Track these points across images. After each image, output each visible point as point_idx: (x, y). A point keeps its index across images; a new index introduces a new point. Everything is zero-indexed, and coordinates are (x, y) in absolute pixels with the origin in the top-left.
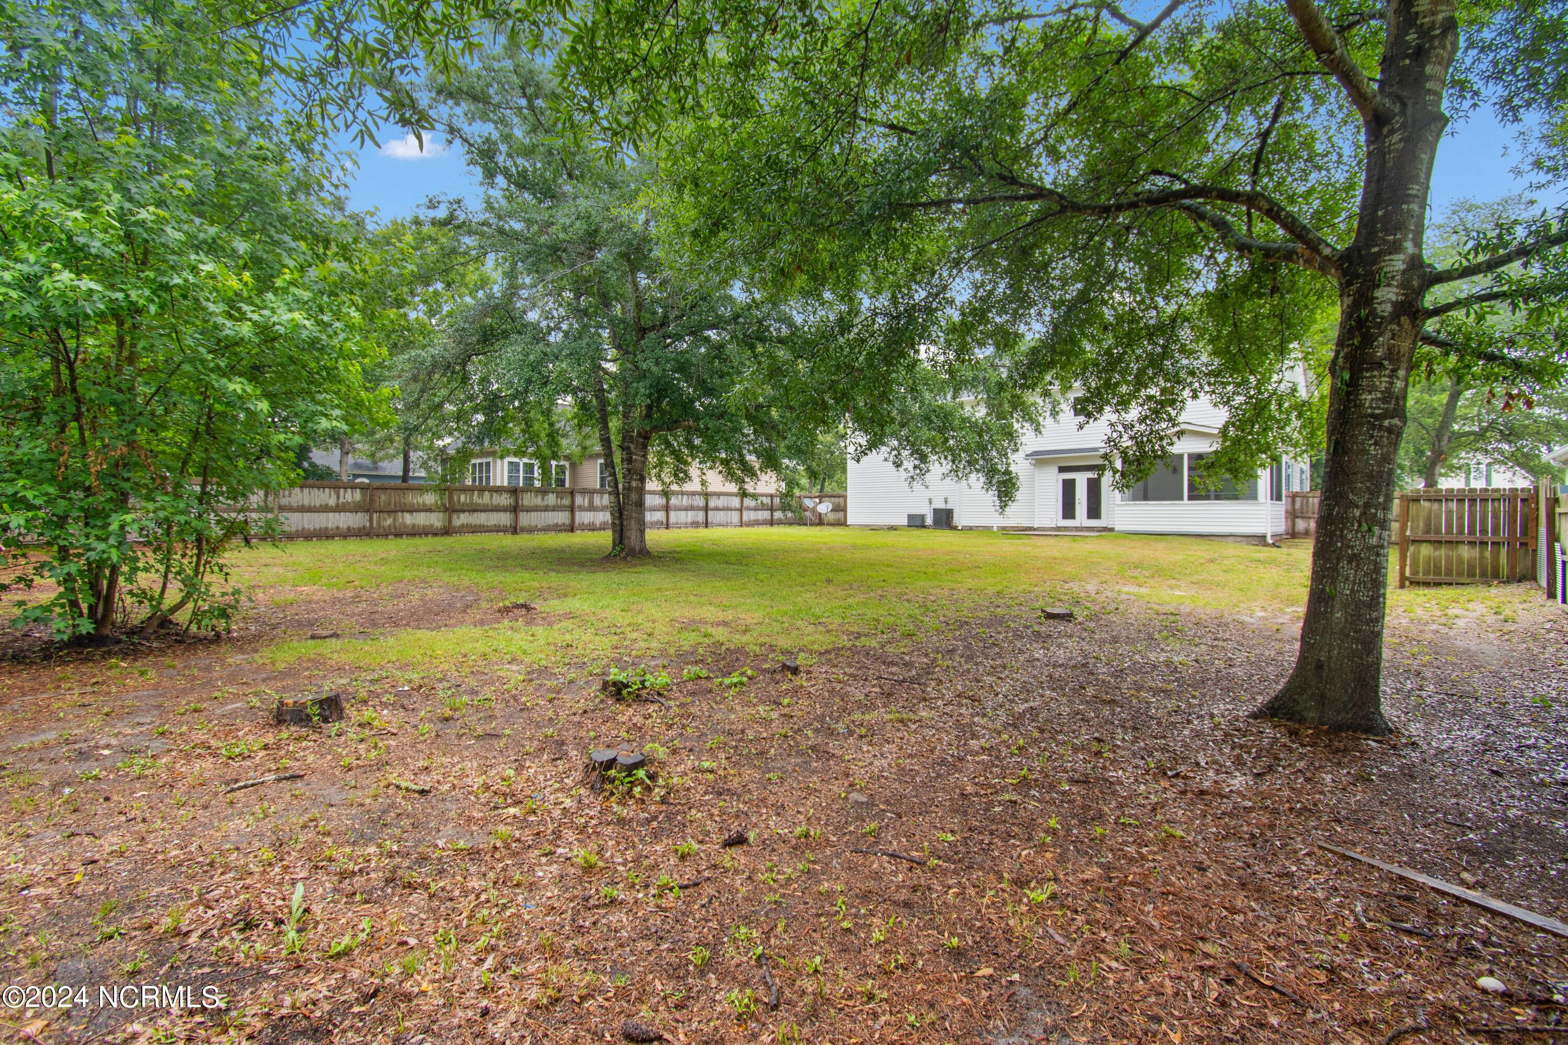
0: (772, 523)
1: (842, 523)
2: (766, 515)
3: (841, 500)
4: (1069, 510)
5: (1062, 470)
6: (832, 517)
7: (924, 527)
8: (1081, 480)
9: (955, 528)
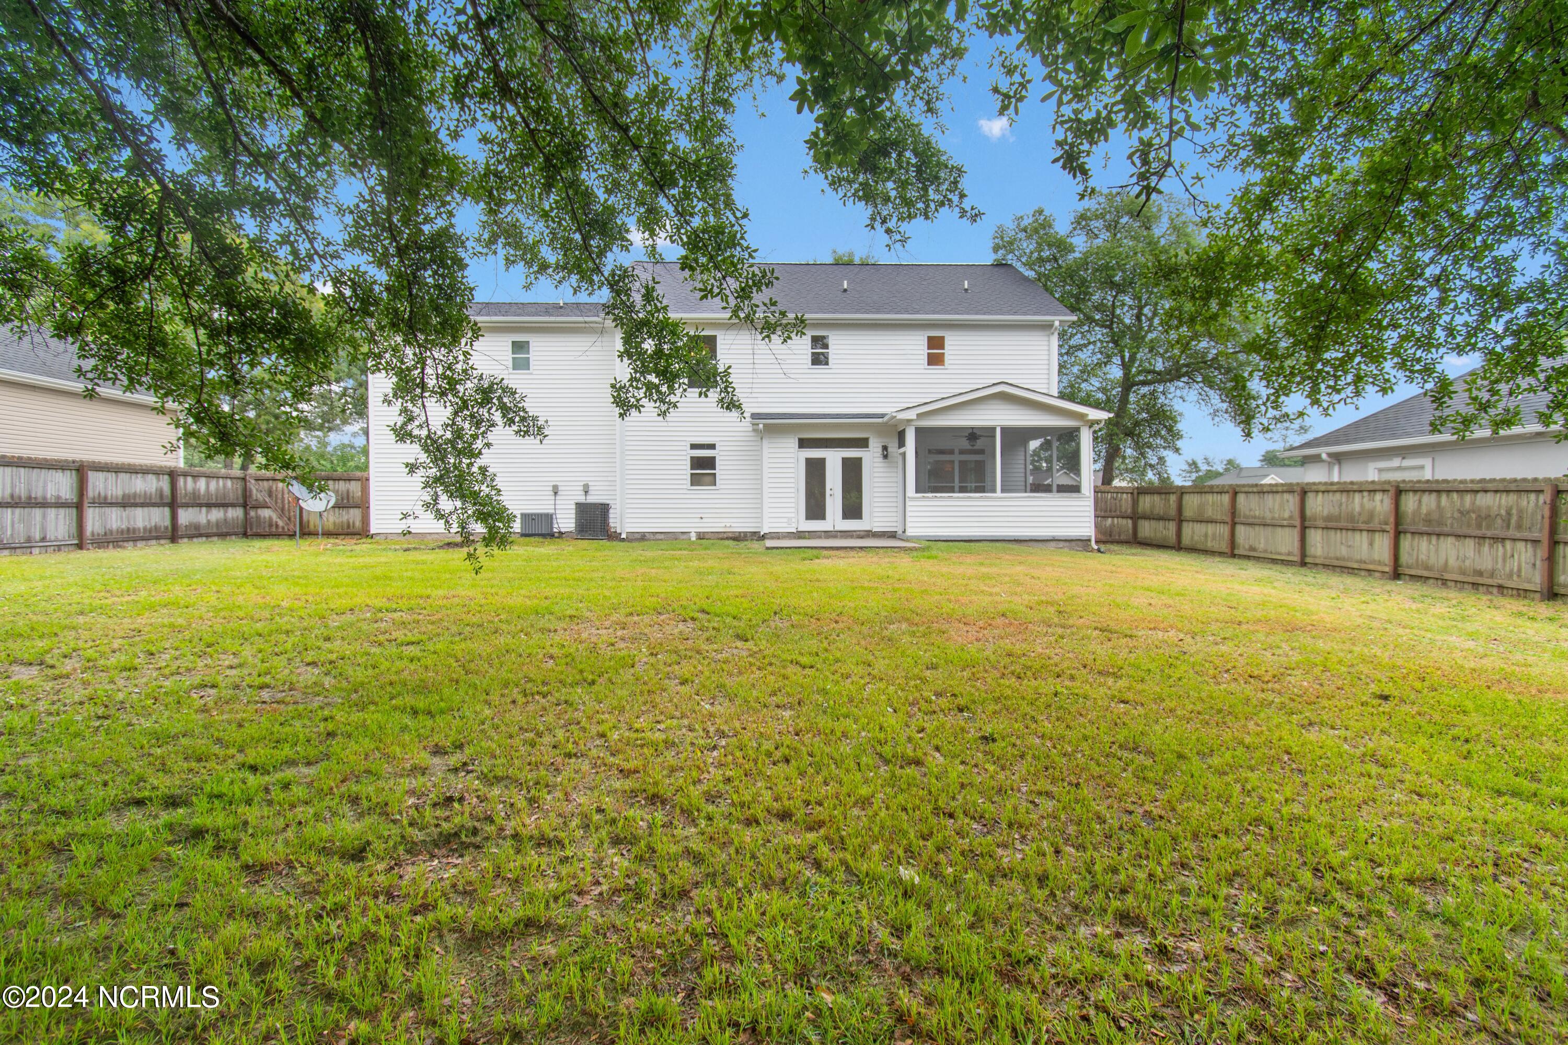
0: (174, 535)
1: (362, 532)
2: (159, 517)
3: (355, 487)
4: (815, 509)
5: (804, 443)
6: (331, 520)
7: (550, 535)
8: (834, 459)
9: (614, 537)
